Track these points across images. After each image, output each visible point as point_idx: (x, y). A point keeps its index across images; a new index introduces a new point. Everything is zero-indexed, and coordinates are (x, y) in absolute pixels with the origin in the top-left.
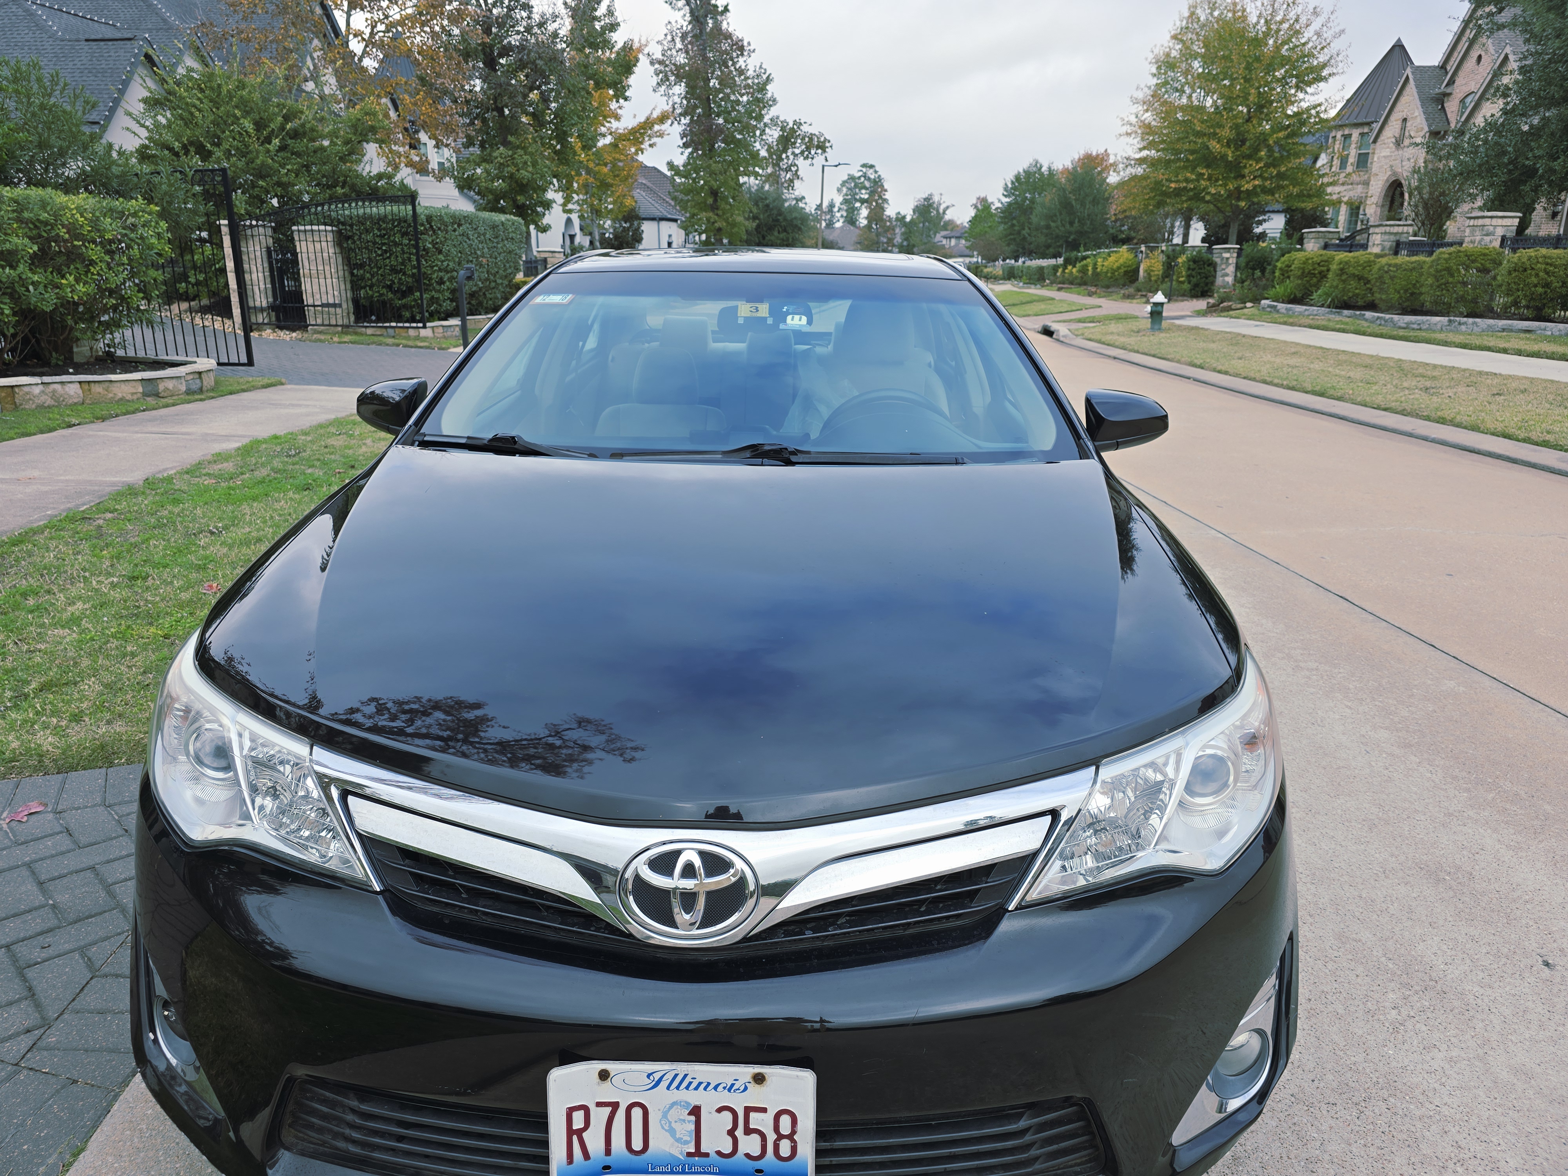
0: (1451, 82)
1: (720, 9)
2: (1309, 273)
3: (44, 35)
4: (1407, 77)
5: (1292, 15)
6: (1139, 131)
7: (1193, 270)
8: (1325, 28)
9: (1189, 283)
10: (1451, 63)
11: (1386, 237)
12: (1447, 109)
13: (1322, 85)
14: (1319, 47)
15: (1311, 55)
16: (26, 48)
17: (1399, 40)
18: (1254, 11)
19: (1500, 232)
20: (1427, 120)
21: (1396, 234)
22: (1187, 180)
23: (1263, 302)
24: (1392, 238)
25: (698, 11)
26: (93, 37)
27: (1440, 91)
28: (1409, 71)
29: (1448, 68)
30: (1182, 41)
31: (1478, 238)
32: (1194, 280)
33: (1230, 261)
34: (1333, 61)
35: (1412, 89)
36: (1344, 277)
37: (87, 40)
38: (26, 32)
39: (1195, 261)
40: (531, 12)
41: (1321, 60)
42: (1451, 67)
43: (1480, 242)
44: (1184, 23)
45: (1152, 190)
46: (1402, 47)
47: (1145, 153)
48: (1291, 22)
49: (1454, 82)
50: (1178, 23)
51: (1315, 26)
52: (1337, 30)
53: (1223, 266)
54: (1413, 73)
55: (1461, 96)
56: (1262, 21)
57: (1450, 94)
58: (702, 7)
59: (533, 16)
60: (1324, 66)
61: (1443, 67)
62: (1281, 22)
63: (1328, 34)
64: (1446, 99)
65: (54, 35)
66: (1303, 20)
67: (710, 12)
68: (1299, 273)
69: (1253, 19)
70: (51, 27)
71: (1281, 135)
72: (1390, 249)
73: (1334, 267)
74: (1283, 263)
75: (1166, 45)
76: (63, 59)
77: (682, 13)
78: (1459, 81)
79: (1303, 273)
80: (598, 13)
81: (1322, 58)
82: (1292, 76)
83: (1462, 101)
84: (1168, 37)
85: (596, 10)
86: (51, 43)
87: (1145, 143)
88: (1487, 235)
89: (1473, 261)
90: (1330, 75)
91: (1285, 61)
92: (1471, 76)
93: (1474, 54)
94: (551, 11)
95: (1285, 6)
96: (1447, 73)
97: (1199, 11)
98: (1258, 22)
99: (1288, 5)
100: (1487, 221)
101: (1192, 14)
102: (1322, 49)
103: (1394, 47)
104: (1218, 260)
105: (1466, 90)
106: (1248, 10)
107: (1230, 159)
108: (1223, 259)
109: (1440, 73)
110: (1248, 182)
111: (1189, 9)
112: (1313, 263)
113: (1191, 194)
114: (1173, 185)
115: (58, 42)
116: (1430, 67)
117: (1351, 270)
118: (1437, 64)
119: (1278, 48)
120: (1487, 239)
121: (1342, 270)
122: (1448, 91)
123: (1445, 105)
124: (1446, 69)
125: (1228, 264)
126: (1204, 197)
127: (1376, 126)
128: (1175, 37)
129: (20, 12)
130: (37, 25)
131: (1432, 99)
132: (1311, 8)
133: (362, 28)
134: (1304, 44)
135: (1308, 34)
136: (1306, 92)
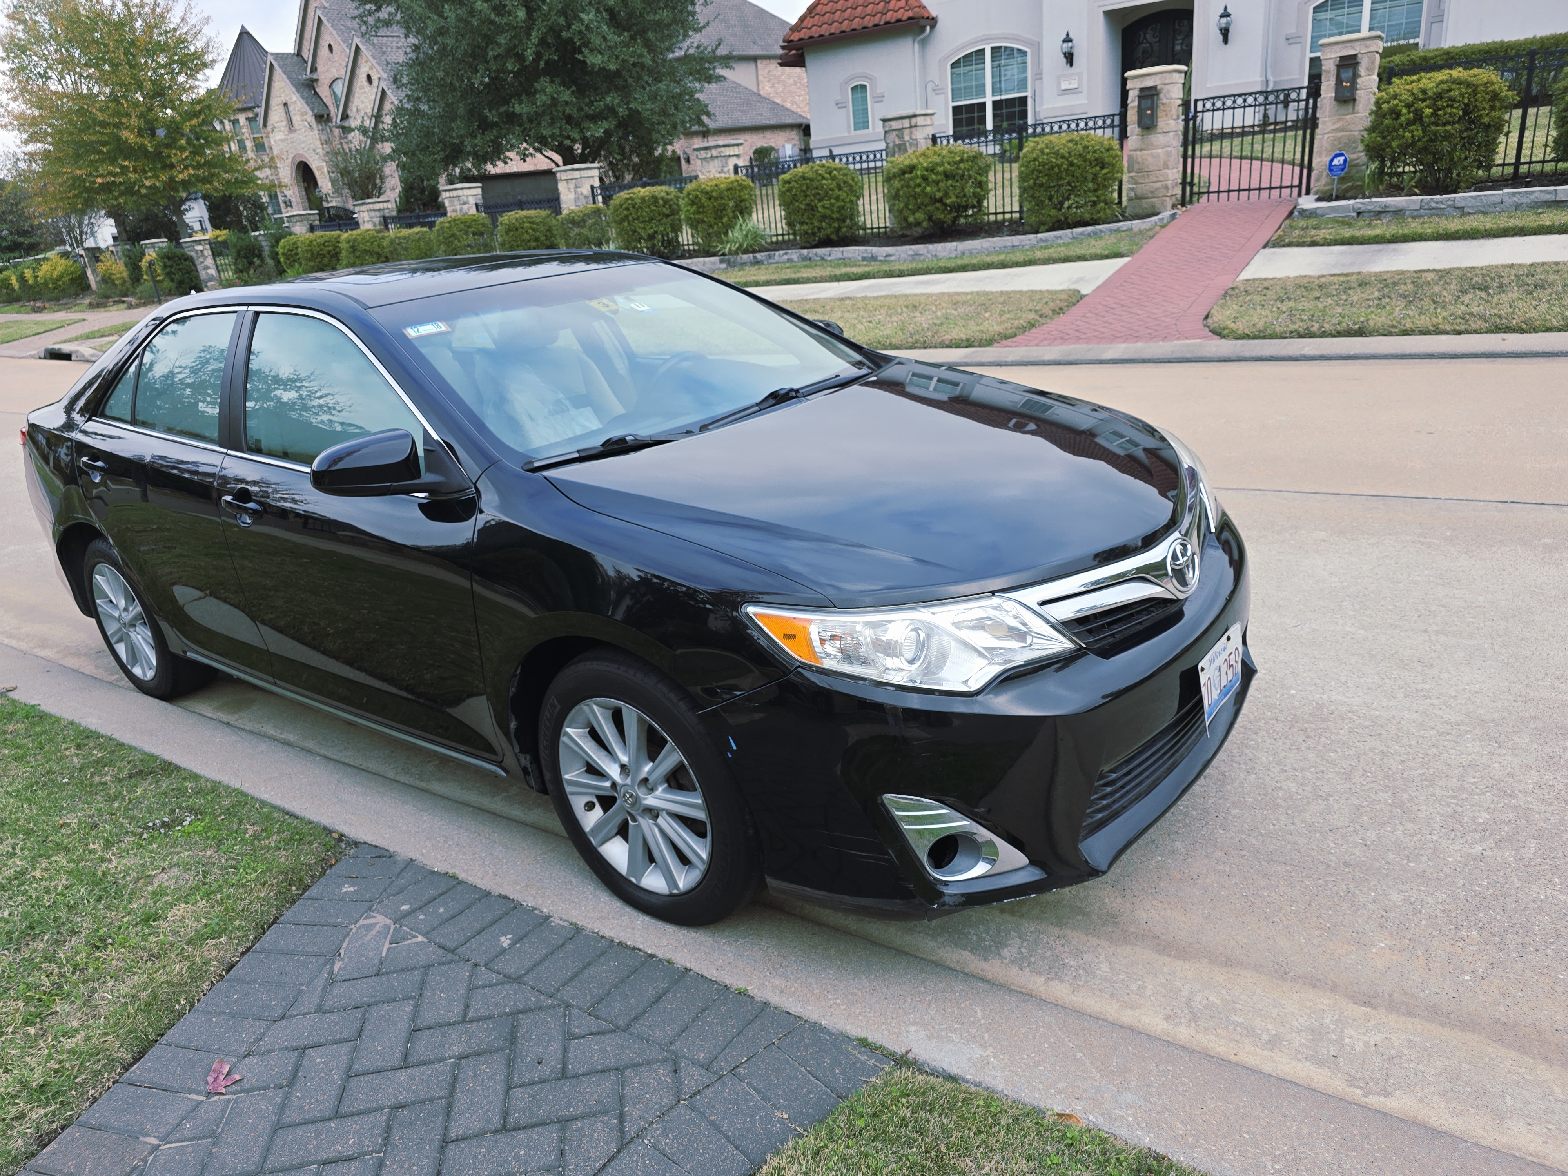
0: (314, 69)
2: (318, 254)
4: (271, 64)
6: (15, 123)
7: (171, 267)
9: (172, 280)
11: (373, 214)
13: (207, 71)
17: (243, 27)
19: (472, 201)
20: (307, 103)
21: (379, 210)
22: (110, 174)
24: (378, 214)
31: (458, 207)
32: (177, 277)
33: (206, 253)
35: (278, 72)
36: (358, 254)
39: (169, 258)
42: (307, 54)
43: (461, 210)
45: (73, 187)
46: (248, 34)
47: (31, 148)
53: (201, 259)
57: (317, 80)
61: (299, 54)
68: (309, 255)
71: (194, 122)
72: (380, 224)
73: (343, 245)
74: (284, 247)
78: (320, 68)
79: (312, 254)
82: (174, 62)
87: (25, 136)
88: (464, 204)
89: (469, 227)
91: (163, 48)
100: (460, 192)
104: (193, 254)
107: (150, 149)
108: (197, 252)
110: (181, 172)
112: (319, 245)
113: (123, 188)
114: (99, 180)
117: (362, 247)
120: (465, 207)
121: (353, 247)
125: (205, 257)
126: (139, 190)
127: (261, 111)
136: (197, 79)
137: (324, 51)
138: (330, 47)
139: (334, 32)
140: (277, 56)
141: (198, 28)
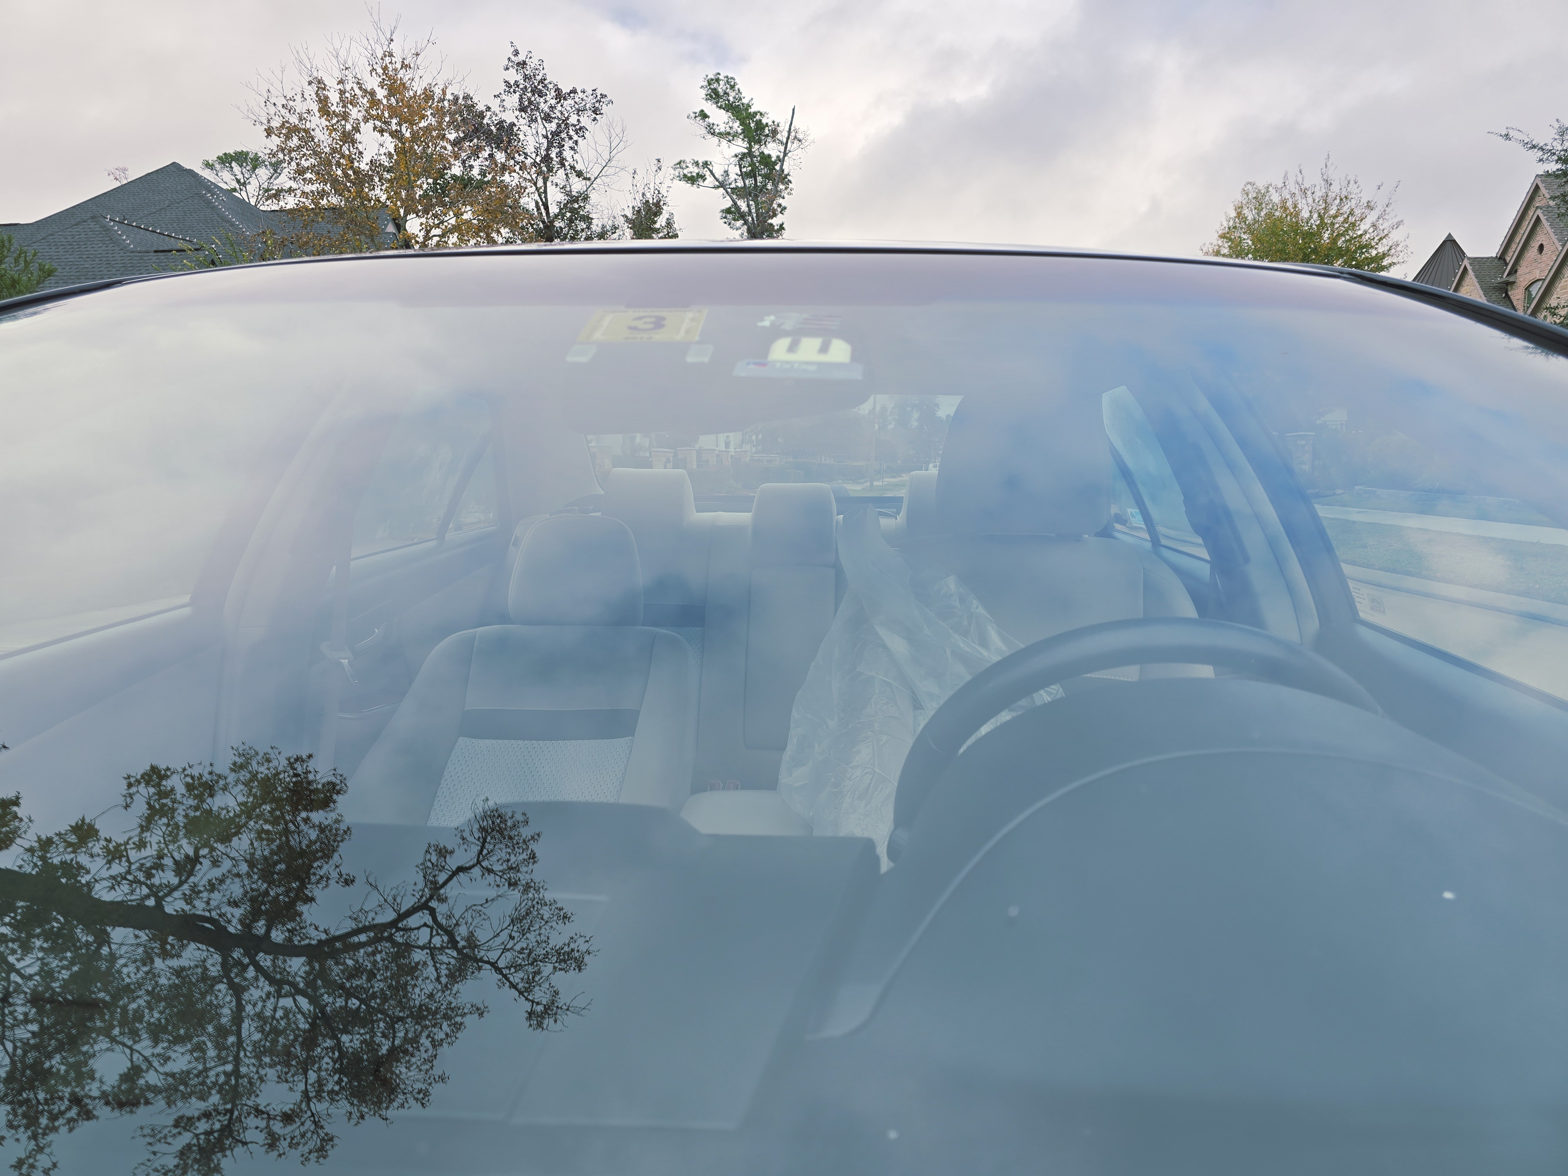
0: (1513, 271)
1: (776, 228)
3: (116, 248)
4: (1465, 268)
5: (1346, 209)
8: (1381, 221)
10: (1510, 253)
12: (1512, 297)
14: (1377, 238)
15: (1368, 246)
16: (97, 259)
17: (1450, 235)
18: (1306, 207)
23: (1357, 487)
25: (755, 228)
26: (161, 249)
27: (1502, 280)
28: (1466, 262)
29: (1508, 259)
30: (1230, 240)
34: (1393, 251)
37: (156, 252)
38: (100, 245)
40: (591, 223)
41: (1380, 250)
42: (1510, 258)
44: (1231, 223)
46: (1454, 242)
48: (1346, 216)
49: (1516, 271)
50: (1225, 224)
51: (1372, 217)
52: (1395, 220)
54: (1471, 264)
55: (1526, 283)
56: (1315, 216)
57: (1514, 283)
58: (758, 225)
59: (592, 226)
60: (1384, 256)
61: (1502, 257)
62: (1335, 217)
63: (1384, 225)
64: (1509, 288)
65: (125, 247)
66: (1357, 212)
67: (767, 231)
69: (1305, 214)
70: (124, 240)
75: (1215, 243)
76: (130, 269)
77: (740, 232)
78: (1521, 271)
80: (657, 226)
81: (1381, 249)
83: (1527, 289)
84: (1216, 236)
85: (655, 222)
86: (121, 255)
90: (1390, 265)
92: (1534, 264)
93: (1535, 245)
94: (610, 223)
95: (1338, 201)
96: (1507, 264)
97: (1246, 211)
98: (1311, 217)
99: (1341, 200)
101: (1239, 214)
102: (1381, 239)
103: (1444, 242)
105: (1530, 278)
106: (1299, 206)
109: (1499, 263)
111: (1236, 210)
115: (128, 254)
116: (1488, 258)
118: (1494, 256)
119: (1334, 240)
122: (1511, 279)
123: (1510, 293)
124: (1505, 260)
128: (1223, 236)
129: (98, 228)
130: (111, 239)
131: (1494, 288)
132: (1364, 201)
133: (416, 232)
134: (1361, 235)
135: (1364, 226)
137: (1532, 252)
138: (1541, 248)
139: (1551, 231)
140: (1474, 261)
141: (1386, 232)
